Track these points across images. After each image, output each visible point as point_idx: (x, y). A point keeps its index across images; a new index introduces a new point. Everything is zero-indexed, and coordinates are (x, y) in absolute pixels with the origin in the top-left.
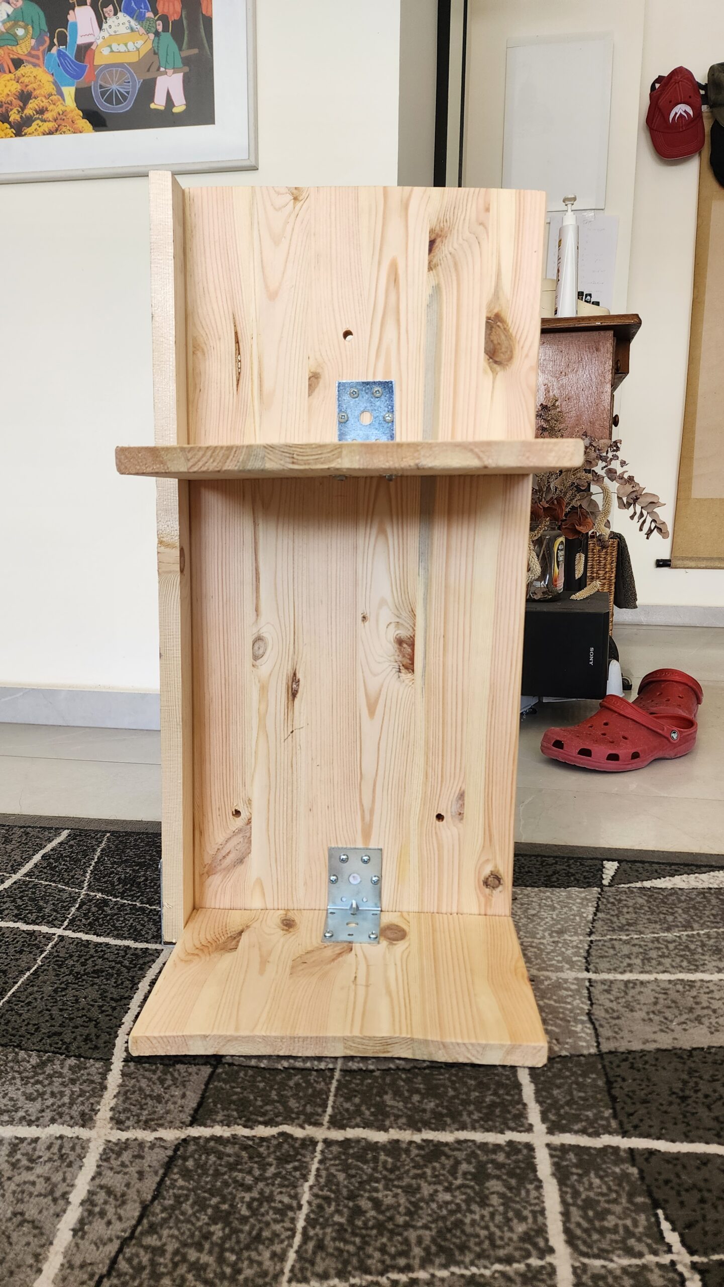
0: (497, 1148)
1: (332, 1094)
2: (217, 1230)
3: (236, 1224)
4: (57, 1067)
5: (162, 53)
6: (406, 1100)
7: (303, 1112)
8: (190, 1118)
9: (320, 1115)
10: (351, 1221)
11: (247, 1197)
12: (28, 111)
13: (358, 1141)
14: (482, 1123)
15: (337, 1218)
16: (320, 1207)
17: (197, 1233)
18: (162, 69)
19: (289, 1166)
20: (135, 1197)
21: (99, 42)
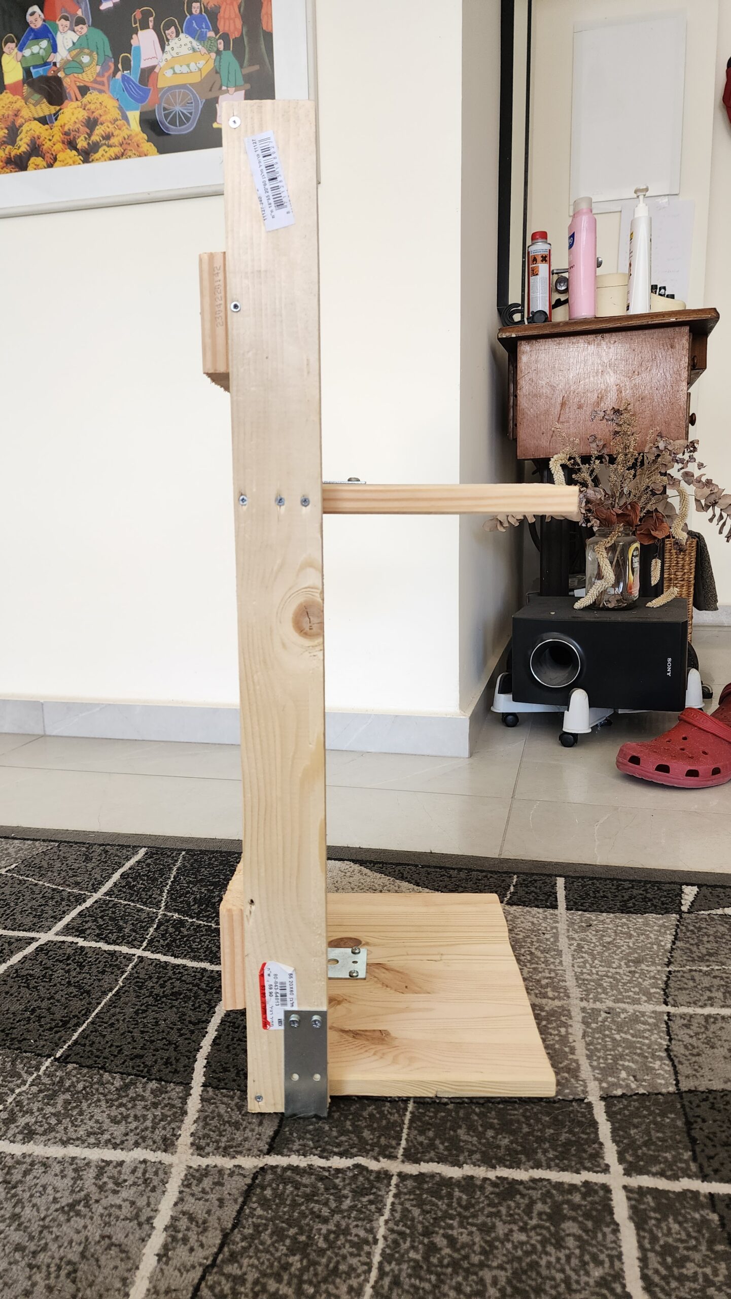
0: (573, 1188)
1: (406, 1126)
2: (296, 1261)
3: (313, 1256)
4: (140, 1090)
5: (224, 73)
6: (481, 1135)
7: (377, 1144)
8: (267, 1147)
9: (395, 1148)
10: (426, 1258)
11: (324, 1229)
12: (95, 138)
13: (432, 1176)
14: (557, 1161)
15: (412, 1254)
16: (395, 1242)
17: (276, 1264)
18: (224, 88)
19: (365, 1199)
20: (216, 1225)
21: (162, 64)
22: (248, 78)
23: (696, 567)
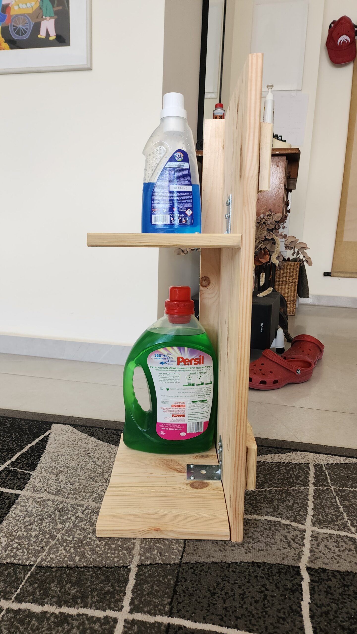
0: (98, 620)
1: (25, 581)
5: (44, 9)
6: (63, 587)
9: (12, 594)
13: (25, 611)
14: (97, 603)
18: (44, 17)
21: (13, 3)
22: (56, 13)
23: (299, 276)
